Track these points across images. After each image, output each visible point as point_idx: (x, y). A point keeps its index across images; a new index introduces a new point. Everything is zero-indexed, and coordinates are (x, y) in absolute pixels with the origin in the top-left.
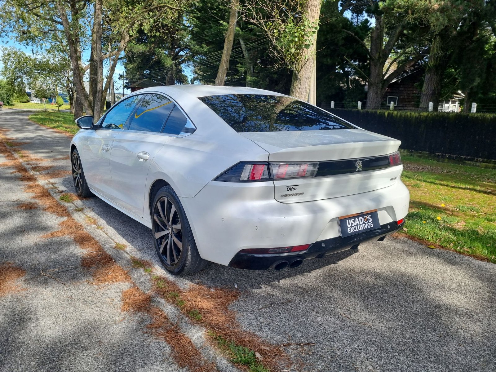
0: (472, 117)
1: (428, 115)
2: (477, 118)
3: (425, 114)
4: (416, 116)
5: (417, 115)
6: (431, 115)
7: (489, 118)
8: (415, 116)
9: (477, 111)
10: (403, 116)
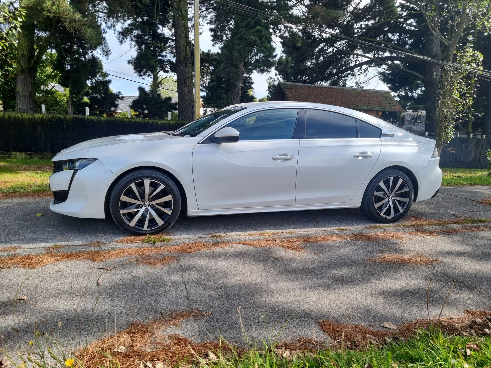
0: (88, 119)
1: (43, 117)
2: (92, 120)
3: (40, 116)
4: (29, 118)
5: (31, 117)
6: (46, 117)
7: (103, 121)
8: (27, 117)
9: (90, 115)
10: (13, 117)
